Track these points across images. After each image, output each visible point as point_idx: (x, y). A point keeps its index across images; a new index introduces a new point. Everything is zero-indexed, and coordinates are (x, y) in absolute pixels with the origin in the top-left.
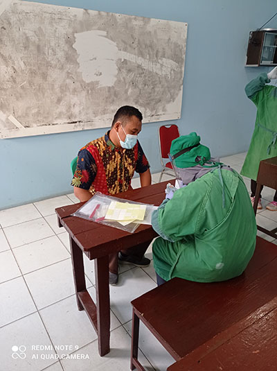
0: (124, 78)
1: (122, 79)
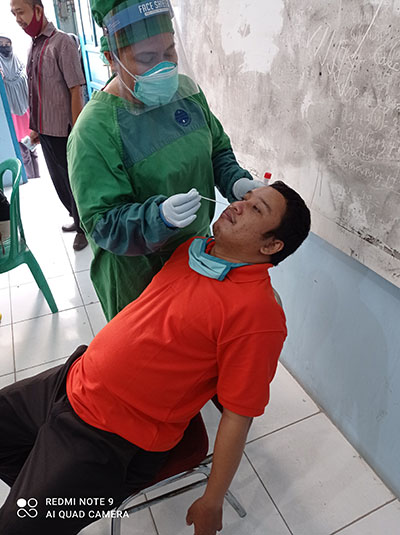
0: (296, 48)
1: (290, 51)
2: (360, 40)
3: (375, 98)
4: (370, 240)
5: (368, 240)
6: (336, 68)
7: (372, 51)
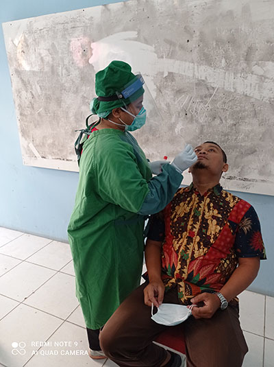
2: (209, 100)
3: (221, 120)
6: (196, 112)
7: (216, 104)
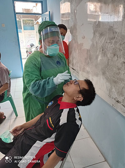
2: (113, 41)
3: (118, 58)
4: (118, 102)
5: (117, 102)
7: (117, 44)
